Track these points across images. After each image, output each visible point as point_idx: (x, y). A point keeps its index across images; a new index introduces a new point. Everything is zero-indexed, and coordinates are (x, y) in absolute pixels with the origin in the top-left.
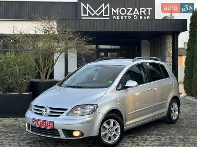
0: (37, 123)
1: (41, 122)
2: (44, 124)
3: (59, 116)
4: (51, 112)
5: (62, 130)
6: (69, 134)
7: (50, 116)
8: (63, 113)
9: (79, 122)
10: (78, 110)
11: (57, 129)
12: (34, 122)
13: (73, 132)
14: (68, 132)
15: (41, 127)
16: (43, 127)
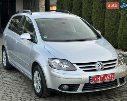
1: (102, 77)
2: (105, 78)
15: (102, 82)
16: (105, 81)
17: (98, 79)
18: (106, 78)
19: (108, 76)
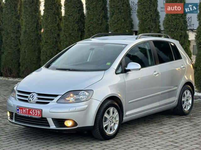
0: (23, 111)
1: (27, 110)
2: (30, 113)
3: (48, 103)
4: (39, 99)
5: (52, 119)
6: (60, 124)
7: (37, 103)
8: (52, 99)
9: (71, 110)
10: (71, 97)
11: (46, 118)
12: (18, 110)
13: (64, 122)
14: (59, 122)
15: (27, 115)
16: (30, 116)
17: (24, 111)
18: (32, 113)
19: (33, 110)
